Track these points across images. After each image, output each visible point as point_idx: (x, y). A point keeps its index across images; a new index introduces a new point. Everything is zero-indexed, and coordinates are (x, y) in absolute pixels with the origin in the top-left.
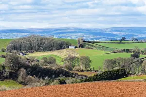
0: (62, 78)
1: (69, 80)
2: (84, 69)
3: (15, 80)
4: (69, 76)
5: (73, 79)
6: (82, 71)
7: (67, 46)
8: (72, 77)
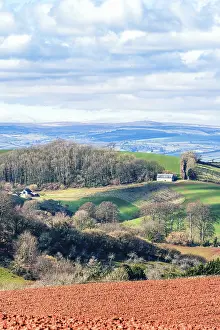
0: (135, 262)
1: (154, 270)
2: (197, 239)
3: (5, 266)
4: (154, 258)
5: (166, 266)
6: (191, 244)
7: (152, 173)
8: (162, 259)
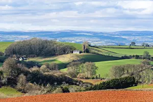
0: (65, 86)
4: (73, 84)
7: (71, 50)
